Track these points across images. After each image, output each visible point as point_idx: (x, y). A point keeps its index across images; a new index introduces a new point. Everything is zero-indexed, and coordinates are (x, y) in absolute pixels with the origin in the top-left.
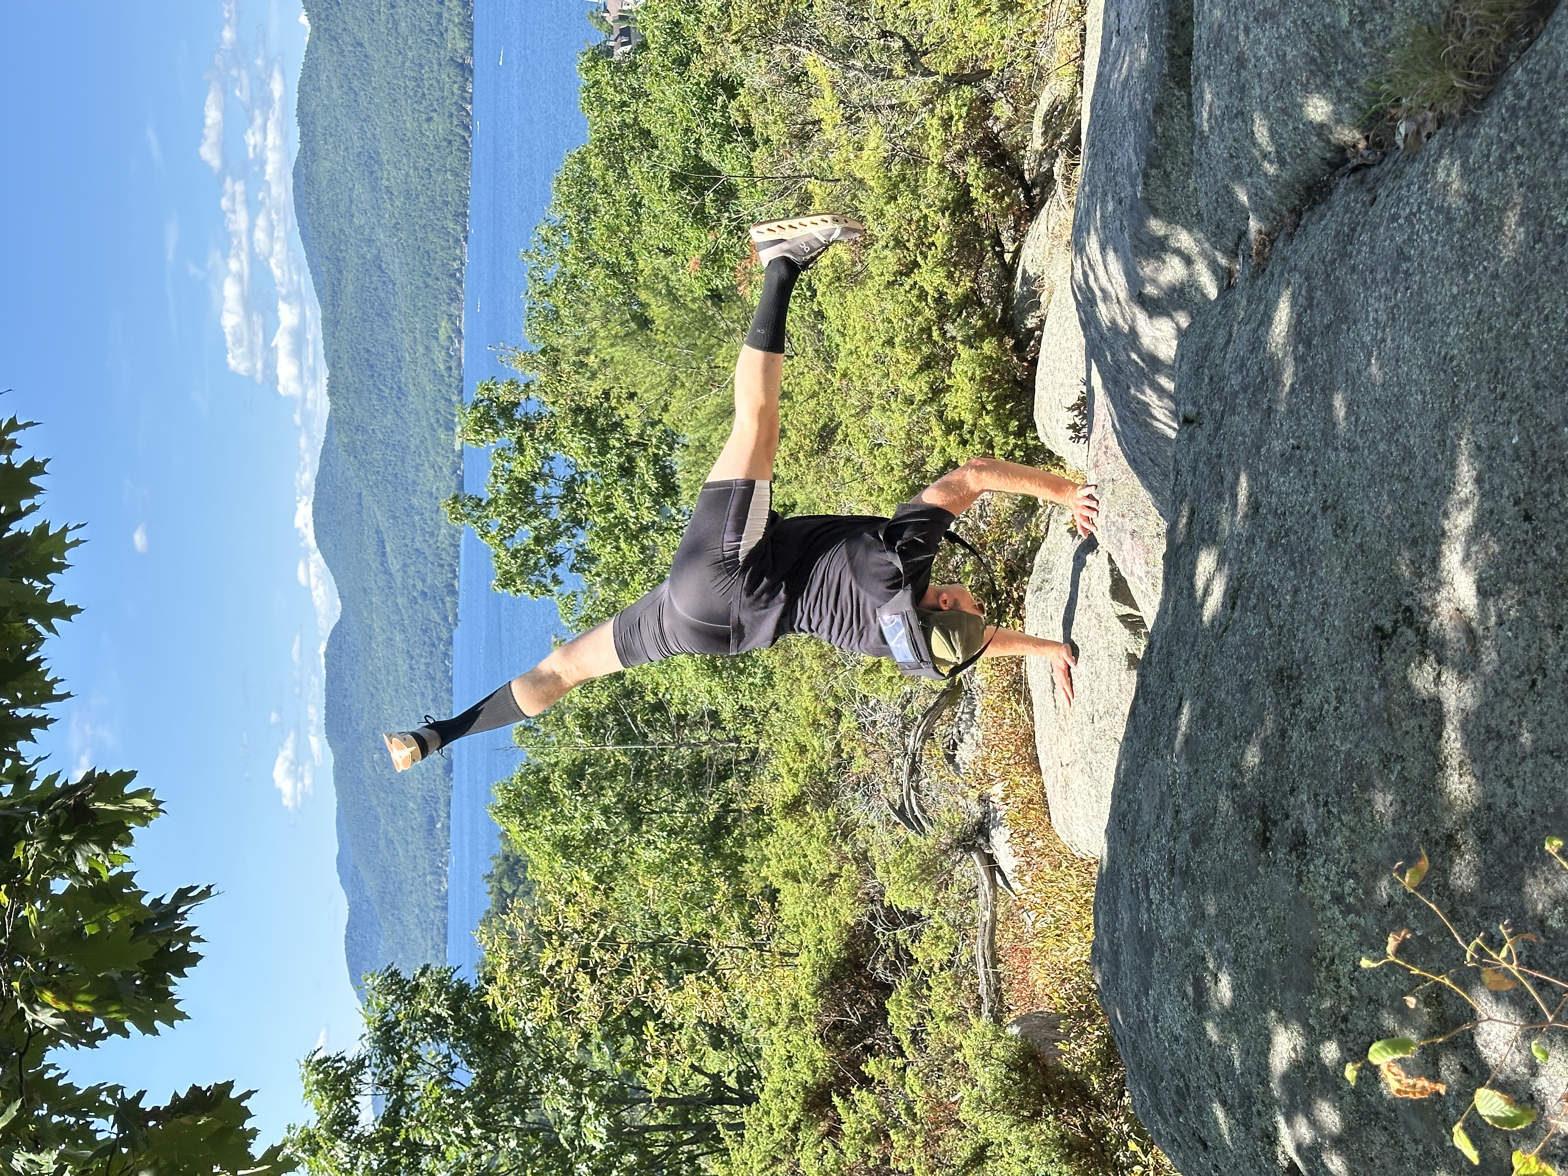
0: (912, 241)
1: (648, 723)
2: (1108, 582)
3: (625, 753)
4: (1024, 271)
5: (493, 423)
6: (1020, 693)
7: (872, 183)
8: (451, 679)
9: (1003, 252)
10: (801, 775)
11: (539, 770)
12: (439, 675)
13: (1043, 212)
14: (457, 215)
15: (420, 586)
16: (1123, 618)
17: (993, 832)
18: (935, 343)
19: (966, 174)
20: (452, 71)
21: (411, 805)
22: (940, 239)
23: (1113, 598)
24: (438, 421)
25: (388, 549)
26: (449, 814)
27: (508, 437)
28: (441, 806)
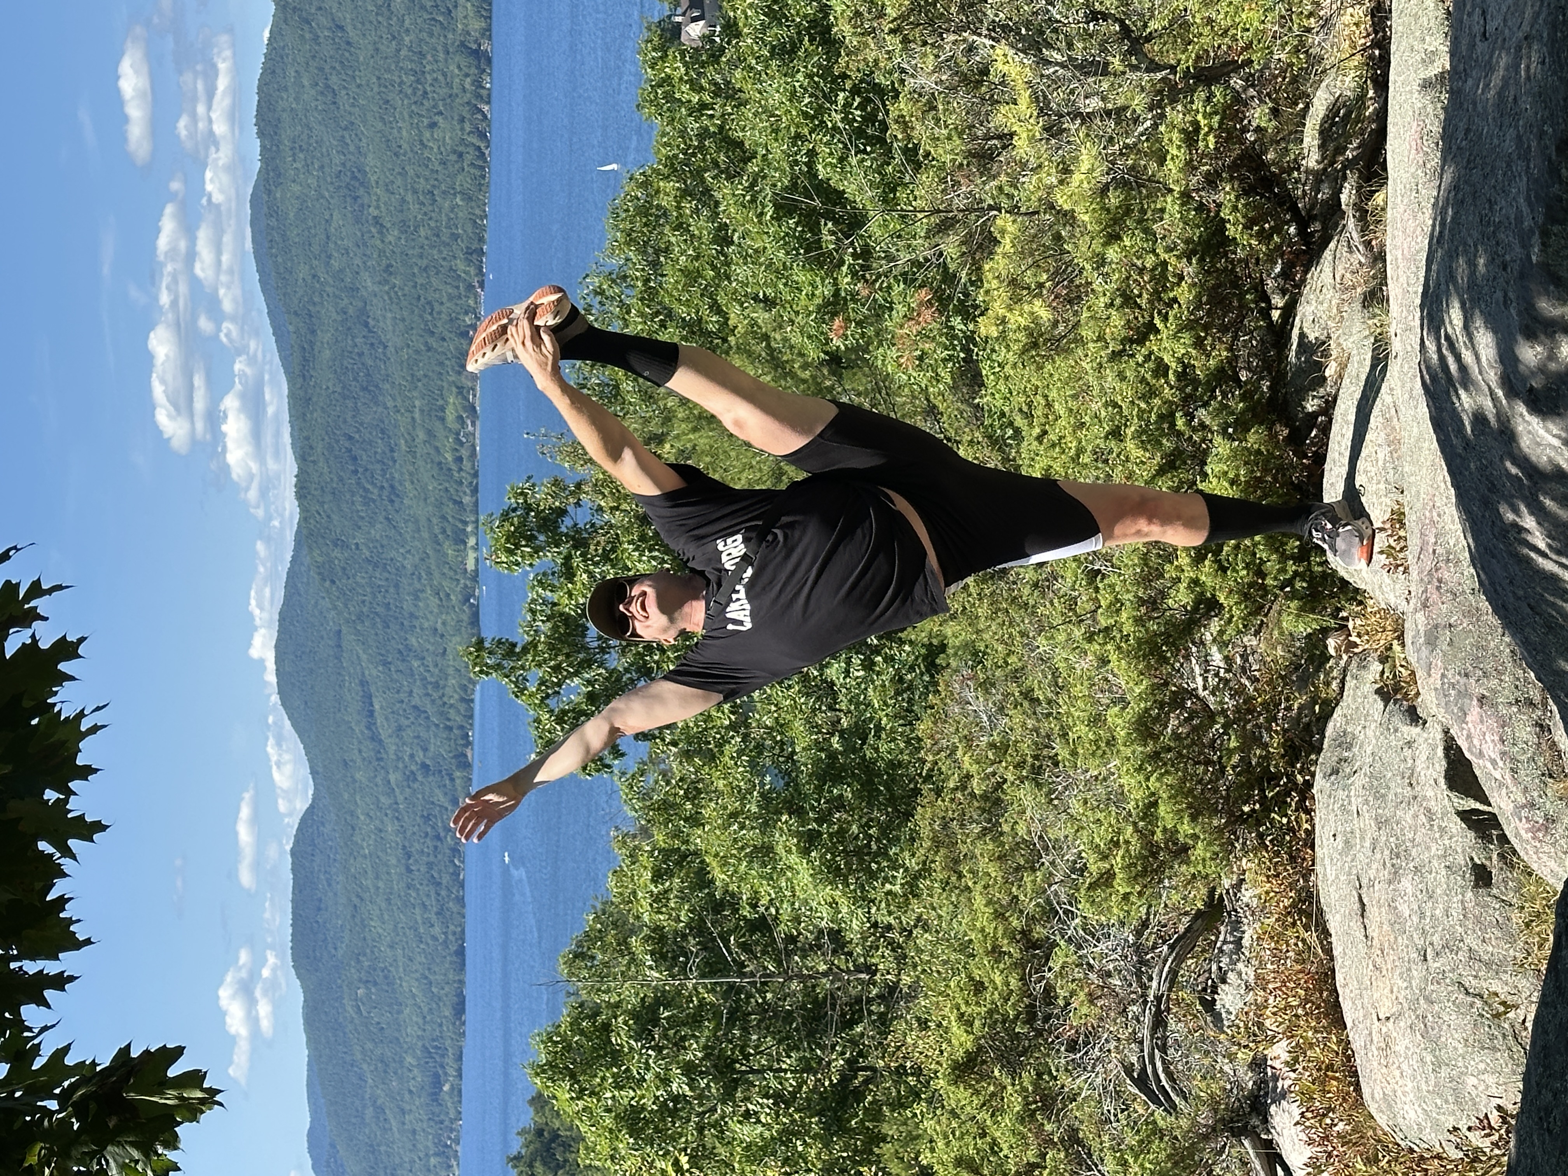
0: (1145, 296)
1: (745, 947)
2: (1441, 765)
3: (713, 991)
4: (1302, 336)
5: (531, 539)
6: (1309, 916)
7: (1086, 218)
8: (462, 885)
9: (1270, 307)
10: (977, 1023)
11: (596, 1014)
12: (446, 879)
13: (1327, 254)
14: (469, 252)
15: (420, 756)
16: (1465, 816)
17: (1273, 1109)
18: (1180, 434)
19: (1219, 205)
20: (463, 60)
21: (409, 1059)
22: (1184, 294)
23: (1451, 788)
24: (444, 531)
25: (377, 707)
26: (459, 1071)
27: (551, 558)
28: (449, 1060)
